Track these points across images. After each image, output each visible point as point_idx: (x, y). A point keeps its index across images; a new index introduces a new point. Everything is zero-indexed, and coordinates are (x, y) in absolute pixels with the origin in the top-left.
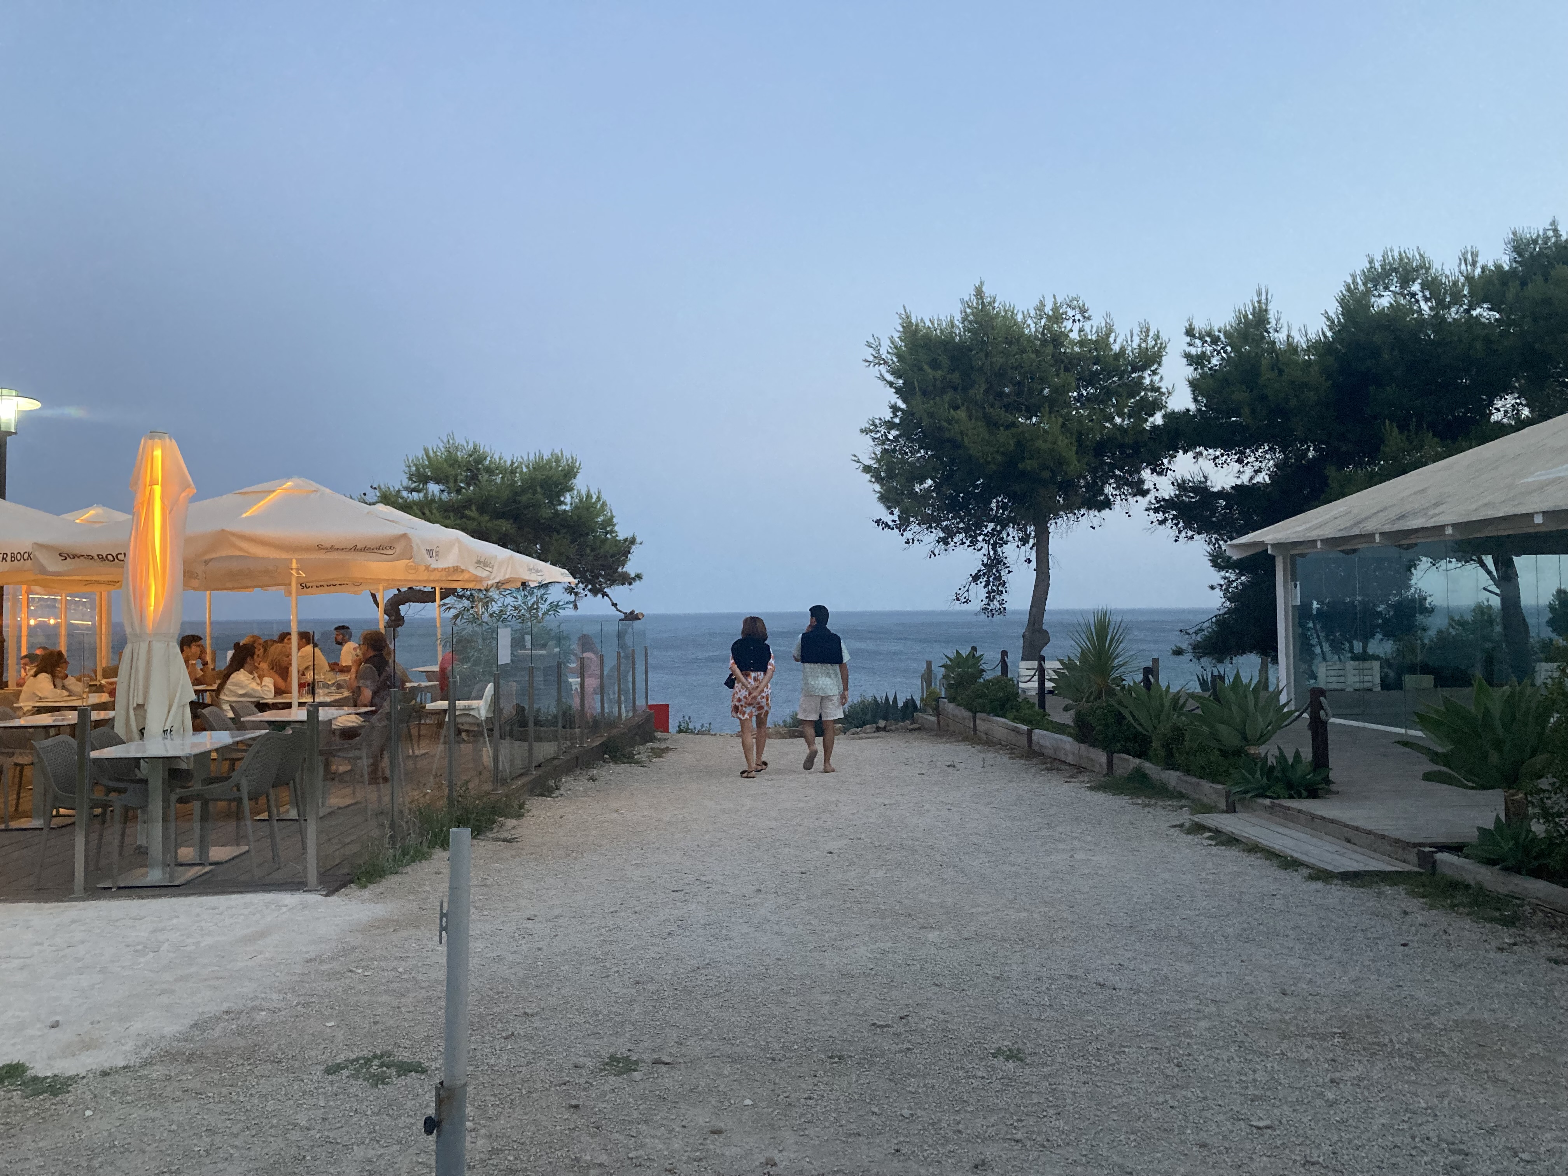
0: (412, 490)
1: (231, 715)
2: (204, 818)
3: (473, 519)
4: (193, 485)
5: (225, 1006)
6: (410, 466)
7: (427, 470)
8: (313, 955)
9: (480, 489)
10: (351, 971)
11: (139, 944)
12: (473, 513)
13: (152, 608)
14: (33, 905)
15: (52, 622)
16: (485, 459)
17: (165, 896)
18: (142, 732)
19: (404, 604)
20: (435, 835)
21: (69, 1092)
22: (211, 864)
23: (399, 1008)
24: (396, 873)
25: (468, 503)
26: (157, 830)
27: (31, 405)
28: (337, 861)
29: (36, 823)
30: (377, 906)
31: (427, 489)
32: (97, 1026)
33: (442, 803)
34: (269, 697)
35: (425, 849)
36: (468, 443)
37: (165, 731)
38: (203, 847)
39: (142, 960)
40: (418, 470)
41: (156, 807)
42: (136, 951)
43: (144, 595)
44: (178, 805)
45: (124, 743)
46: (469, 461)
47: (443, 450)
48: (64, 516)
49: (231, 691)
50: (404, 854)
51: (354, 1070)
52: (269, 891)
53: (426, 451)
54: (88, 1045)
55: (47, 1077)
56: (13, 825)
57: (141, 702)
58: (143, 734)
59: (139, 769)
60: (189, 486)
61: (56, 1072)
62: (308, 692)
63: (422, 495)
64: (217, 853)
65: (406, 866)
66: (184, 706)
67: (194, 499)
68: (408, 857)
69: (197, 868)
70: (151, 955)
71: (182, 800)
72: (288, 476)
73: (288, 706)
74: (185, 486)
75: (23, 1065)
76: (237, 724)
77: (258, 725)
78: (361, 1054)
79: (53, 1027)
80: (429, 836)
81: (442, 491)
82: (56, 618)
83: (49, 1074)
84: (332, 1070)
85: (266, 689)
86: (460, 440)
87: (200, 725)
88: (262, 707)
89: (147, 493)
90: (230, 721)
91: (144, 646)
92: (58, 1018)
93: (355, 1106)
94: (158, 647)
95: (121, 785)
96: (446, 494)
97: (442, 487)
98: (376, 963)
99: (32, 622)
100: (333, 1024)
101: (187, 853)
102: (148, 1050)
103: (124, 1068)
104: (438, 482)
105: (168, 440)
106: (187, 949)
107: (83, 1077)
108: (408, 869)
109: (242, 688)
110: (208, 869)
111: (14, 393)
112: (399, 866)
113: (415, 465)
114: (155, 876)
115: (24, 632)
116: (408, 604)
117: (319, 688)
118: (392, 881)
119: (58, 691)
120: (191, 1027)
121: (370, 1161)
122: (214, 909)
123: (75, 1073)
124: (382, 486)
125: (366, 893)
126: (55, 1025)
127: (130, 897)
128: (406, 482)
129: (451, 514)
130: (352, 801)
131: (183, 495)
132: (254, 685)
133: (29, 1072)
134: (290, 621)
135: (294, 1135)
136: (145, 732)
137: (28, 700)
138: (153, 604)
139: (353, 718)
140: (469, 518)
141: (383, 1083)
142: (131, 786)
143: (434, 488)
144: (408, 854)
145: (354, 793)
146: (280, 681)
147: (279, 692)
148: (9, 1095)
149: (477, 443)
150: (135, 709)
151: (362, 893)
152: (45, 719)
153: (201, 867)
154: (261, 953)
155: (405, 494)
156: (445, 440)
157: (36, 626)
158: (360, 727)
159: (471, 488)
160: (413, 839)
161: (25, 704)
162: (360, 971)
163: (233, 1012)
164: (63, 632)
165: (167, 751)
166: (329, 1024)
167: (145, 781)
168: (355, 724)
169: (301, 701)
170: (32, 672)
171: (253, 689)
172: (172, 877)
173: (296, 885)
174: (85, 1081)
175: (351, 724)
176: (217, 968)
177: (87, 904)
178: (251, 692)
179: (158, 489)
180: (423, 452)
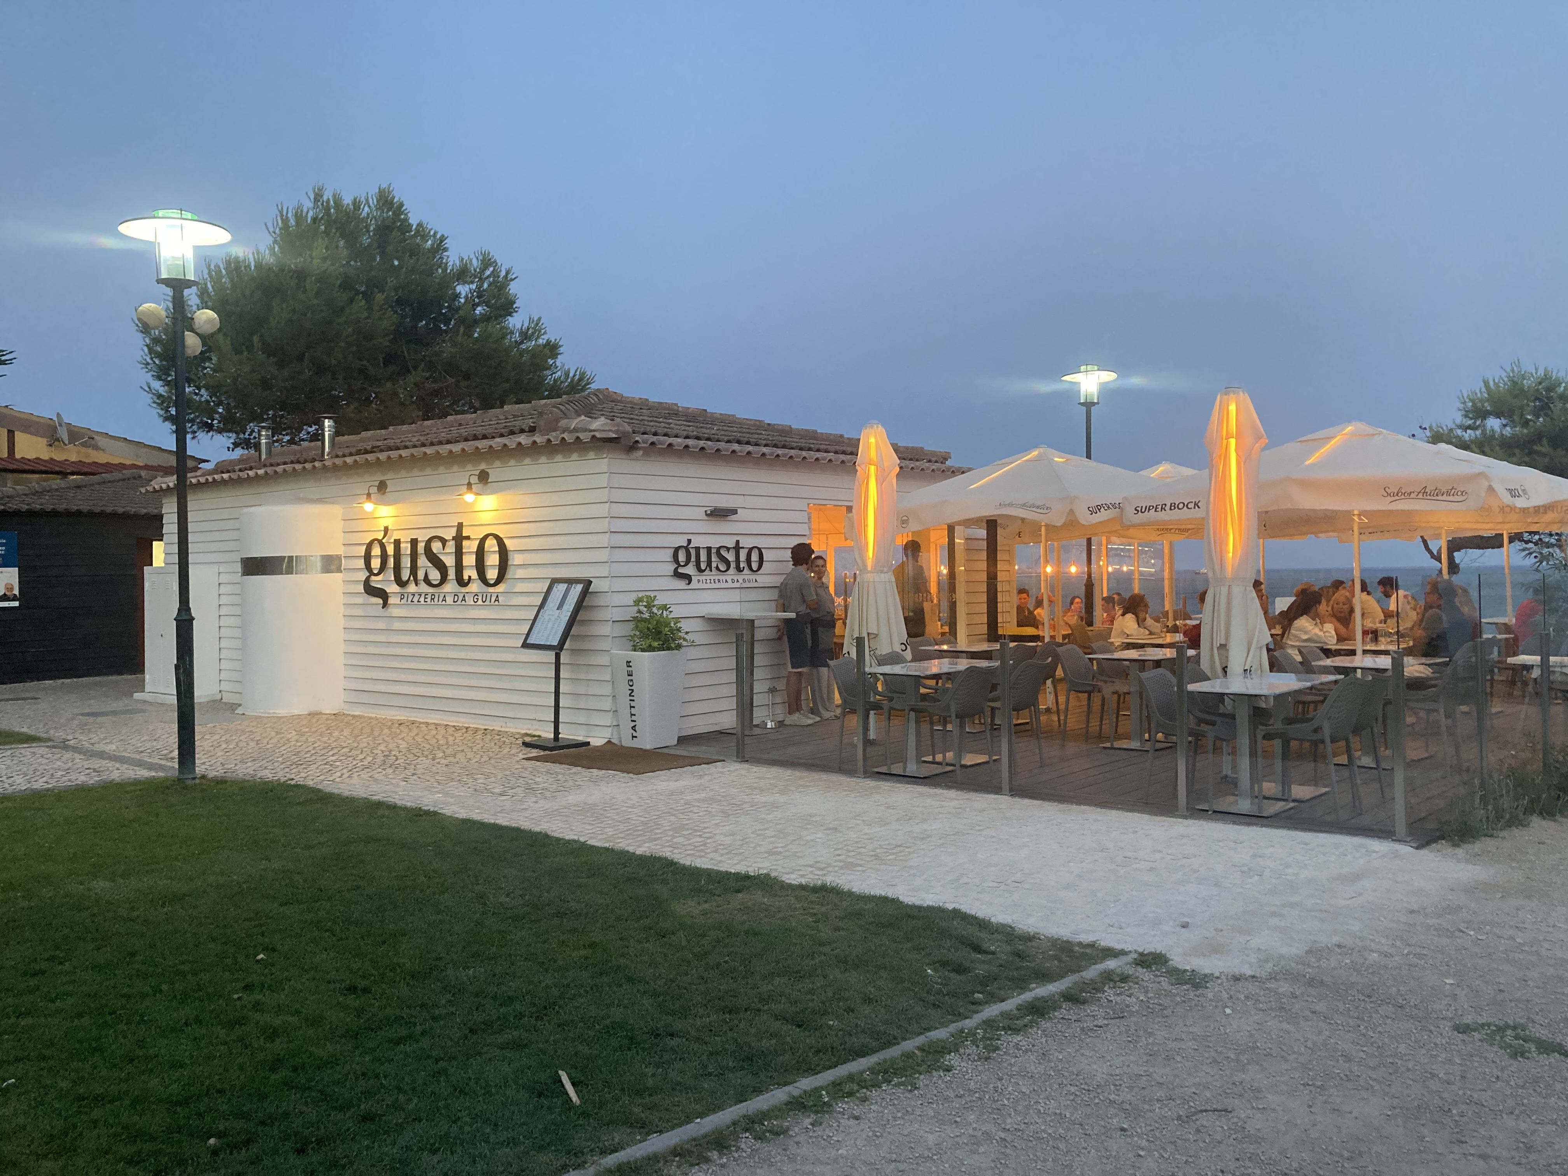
0: (1466, 428)
1: (1299, 658)
2: (1285, 756)
3: (1544, 455)
4: (1265, 436)
5: (1335, 939)
6: (1464, 403)
7: (1486, 404)
8: (1415, 907)
9: (1552, 419)
10: (1461, 931)
11: (1244, 865)
12: (1544, 447)
13: (1231, 554)
14: (1146, 817)
15: (1125, 569)
16: (1559, 385)
17: (1256, 824)
18: (1225, 670)
19: (1459, 551)
20: (1532, 801)
21: (1207, 988)
22: (1294, 801)
23: (1525, 980)
24: (1492, 836)
25: (1538, 437)
26: (1245, 763)
27: (1108, 376)
28: (1423, 815)
29: (1134, 745)
30: (1476, 867)
31: (1484, 426)
32: (1220, 934)
33: (1538, 766)
34: (1332, 643)
35: (1521, 816)
36: (1536, 369)
37: (1245, 670)
38: (1286, 783)
39: (1249, 881)
40: (1474, 405)
41: (1244, 741)
42: (1242, 872)
43: (1223, 542)
44: (1265, 742)
45: (1210, 679)
46: (1538, 390)
47: (1506, 379)
48: (1141, 473)
49: (1296, 636)
50: (1499, 817)
51: (1487, 1034)
52: (1356, 835)
53: (1486, 383)
54: (1217, 949)
55: (1186, 971)
56: (1117, 744)
57: (1223, 642)
58: (1226, 672)
59: (1223, 704)
60: (1261, 437)
61: (1194, 968)
62: (1372, 641)
63: (1478, 432)
64: (1300, 791)
65: (1501, 830)
66: (1261, 648)
67: (1266, 447)
68: (1503, 821)
69: (1282, 804)
70: (1256, 878)
71: (1268, 737)
72: (1349, 422)
73: (1352, 653)
74: (1258, 438)
75: (1165, 956)
76: (1306, 667)
77: (1326, 670)
78: (1491, 1020)
79: (1183, 927)
80: (1525, 802)
81: (1505, 426)
82: (1127, 566)
83: (1188, 968)
84: (1463, 1029)
85: (1328, 633)
86: (1528, 367)
87: (1275, 666)
88: (1328, 653)
89: (1224, 446)
90: (1299, 665)
91: (1224, 590)
92: (1187, 920)
93: (1496, 1072)
94: (1237, 590)
95: (1213, 718)
96: (1508, 429)
97: (1504, 421)
98: (1488, 927)
99: (1110, 569)
100: (1452, 982)
101: (1270, 787)
102: (1270, 965)
103: (1253, 977)
104: (1498, 416)
105: (1241, 393)
106: (1288, 877)
107: (1217, 978)
108: (1505, 833)
109: (1306, 633)
110: (1292, 805)
111: (1096, 368)
112: (1493, 829)
113: (1471, 400)
114: (1244, 805)
115: (1105, 577)
116: (1463, 551)
117: (1382, 636)
118: (1489, 844)
119: (1142, 630)
120: (1306, 952)
121: (1523, 1133)
122: (1306, 844)
123: (1210, 972)
124: (1434, 426)
125: (1460, 852)
126: (1185, 926)
127: (1225, 822)
128: (1459, 419)
129: (1517, 451)
130: (1427, 755)
131: (1257, 445)
132: (1317, 631)
133: (1171, 962)
134: (1352, 570)
135: (1434, 1085)
136: (1228, 670)
137: (1118, 636)
138: (1231, 550)
139: (1422, 668)
140: (1539, 453)
141: (1522, 1056)
142: (1219, 720)
143: (1494, 424)
144: (1502, 817)
145: (1427, 746)
146: (1341, 627)
147: (1340, 639)
148: (1157, 980)
149: (1549, 369)
150: (1218, 648)
151: (1456, 852)
152: (1133, 654)
153: (1284, 803)
154: (1361, 894)
155: (1459, 432)
156: (1508, 369)
157: (1112, 573)
158: (1428, 679)
159: (1541, 419)
160: (1506, 802)
161: (1116, 640)
162: (1472, 933)
163: (1345, 947)
164: (1136, 576)
165: (1247, 688)
166: (1448, 981)
167: (1233, 717)
168: (1422, 675)
169: (1366, 648)
170: (1121, 612)
171: (1316, 634)
172: (1260, 808)
173: (1385, 833)
174: (1220, 981)
175: (1417, 675)
176: (1318, 901)
177: (1190, 822)
178: (1315, 638)
179: (1233, 441)
180: (1482, 384)
